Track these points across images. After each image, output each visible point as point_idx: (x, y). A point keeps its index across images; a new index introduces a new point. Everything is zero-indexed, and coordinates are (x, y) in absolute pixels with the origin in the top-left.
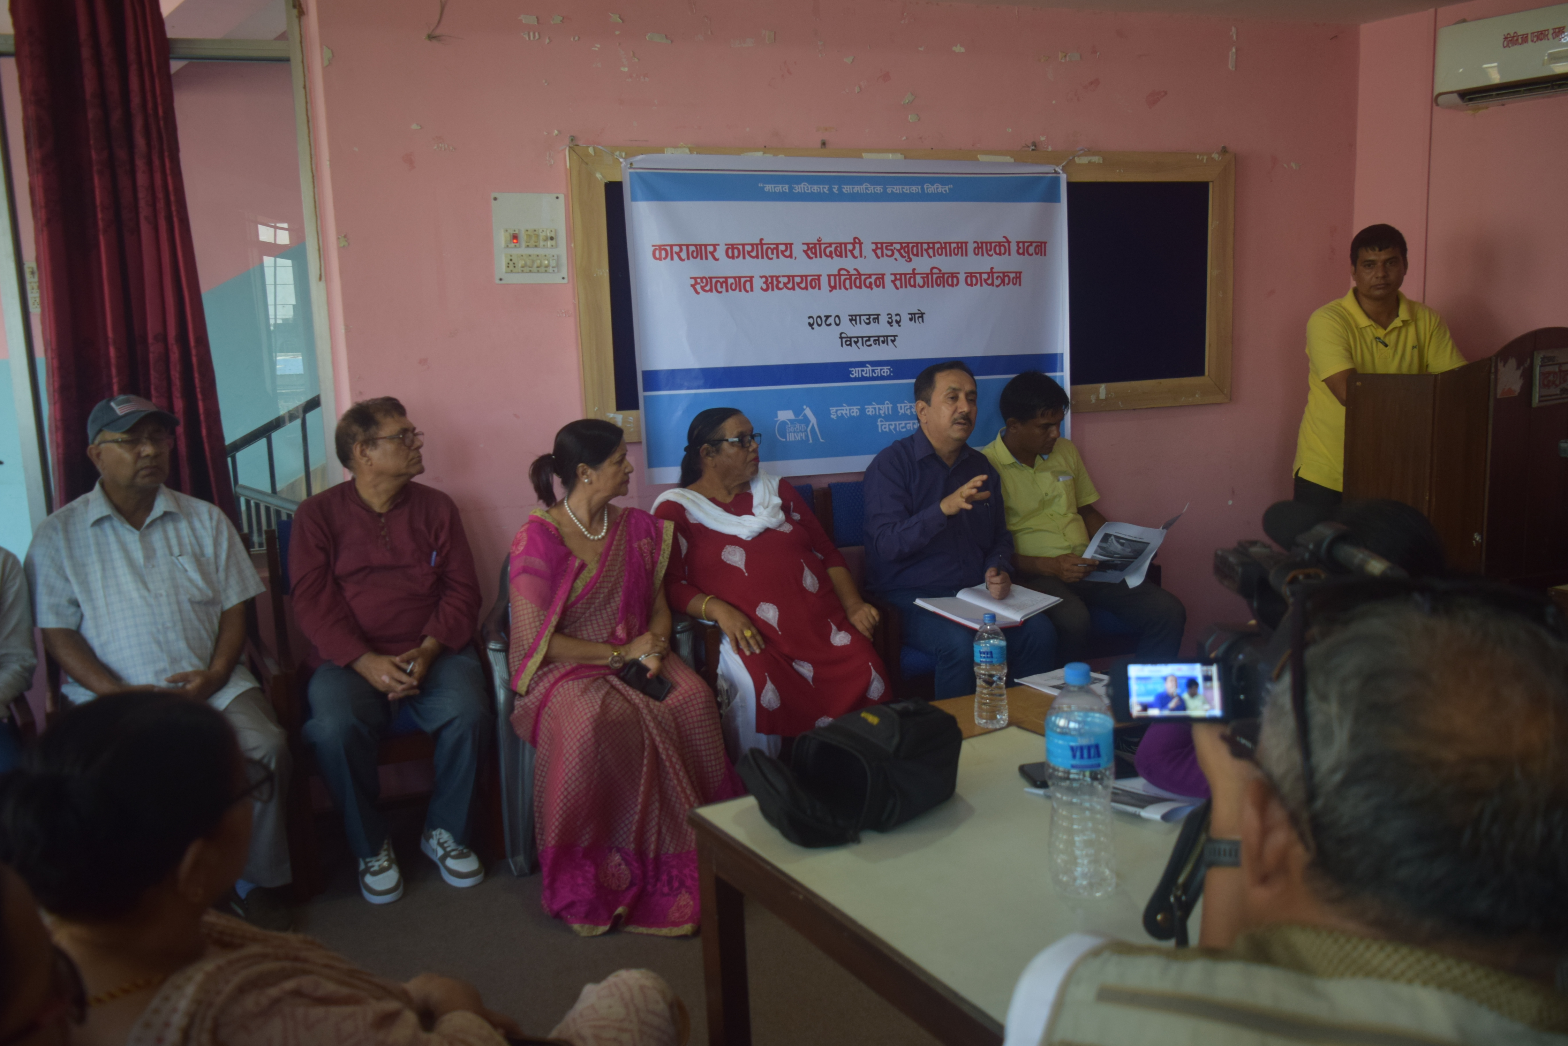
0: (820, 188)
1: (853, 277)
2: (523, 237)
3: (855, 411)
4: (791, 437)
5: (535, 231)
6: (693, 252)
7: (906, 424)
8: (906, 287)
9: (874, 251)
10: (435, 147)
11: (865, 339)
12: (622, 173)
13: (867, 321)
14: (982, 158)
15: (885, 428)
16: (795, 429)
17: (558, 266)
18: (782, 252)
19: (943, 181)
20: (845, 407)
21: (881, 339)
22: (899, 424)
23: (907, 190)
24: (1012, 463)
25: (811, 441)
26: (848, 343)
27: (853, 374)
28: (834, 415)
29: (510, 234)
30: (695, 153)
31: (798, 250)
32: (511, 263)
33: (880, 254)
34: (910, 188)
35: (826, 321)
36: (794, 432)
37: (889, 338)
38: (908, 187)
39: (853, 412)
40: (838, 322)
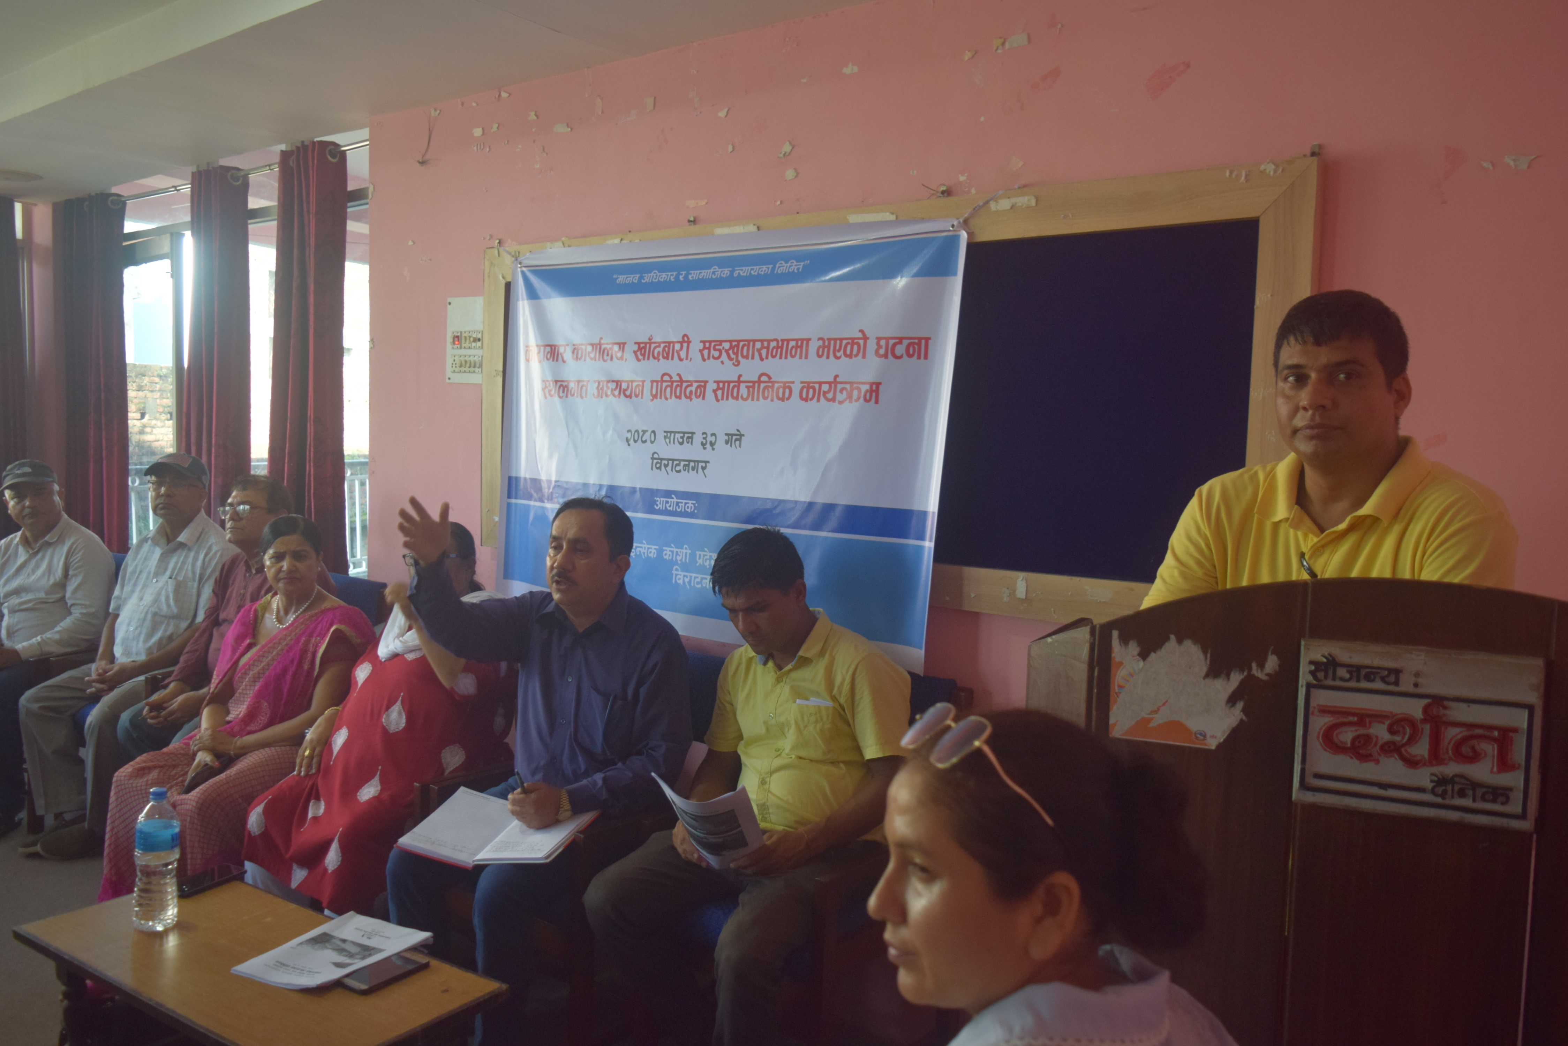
0: (668, 275)
1: (675, 384)
2: (462, 339)
5: (470, 332)
6: (548, 353)
7: (702, 579)
8: (727, 399)
9: (701, 351)
11: (675, 462)
13: (681, 440)
14: (853, 219)
15: (679, 579)
18: (616, 353)
20: (644, 544)
21: (692, 464)
22: (695, 578)
23: (754, 271)
26: (658, 465)
27: (657, 505)
31: (629, 350)
32: (455, 363)
33: (706, 356)
34: (759, 269)
35: (642, 437)
37: (700, 465)
38: (756, 267)
39: (651, 552)
40: (653, 439)
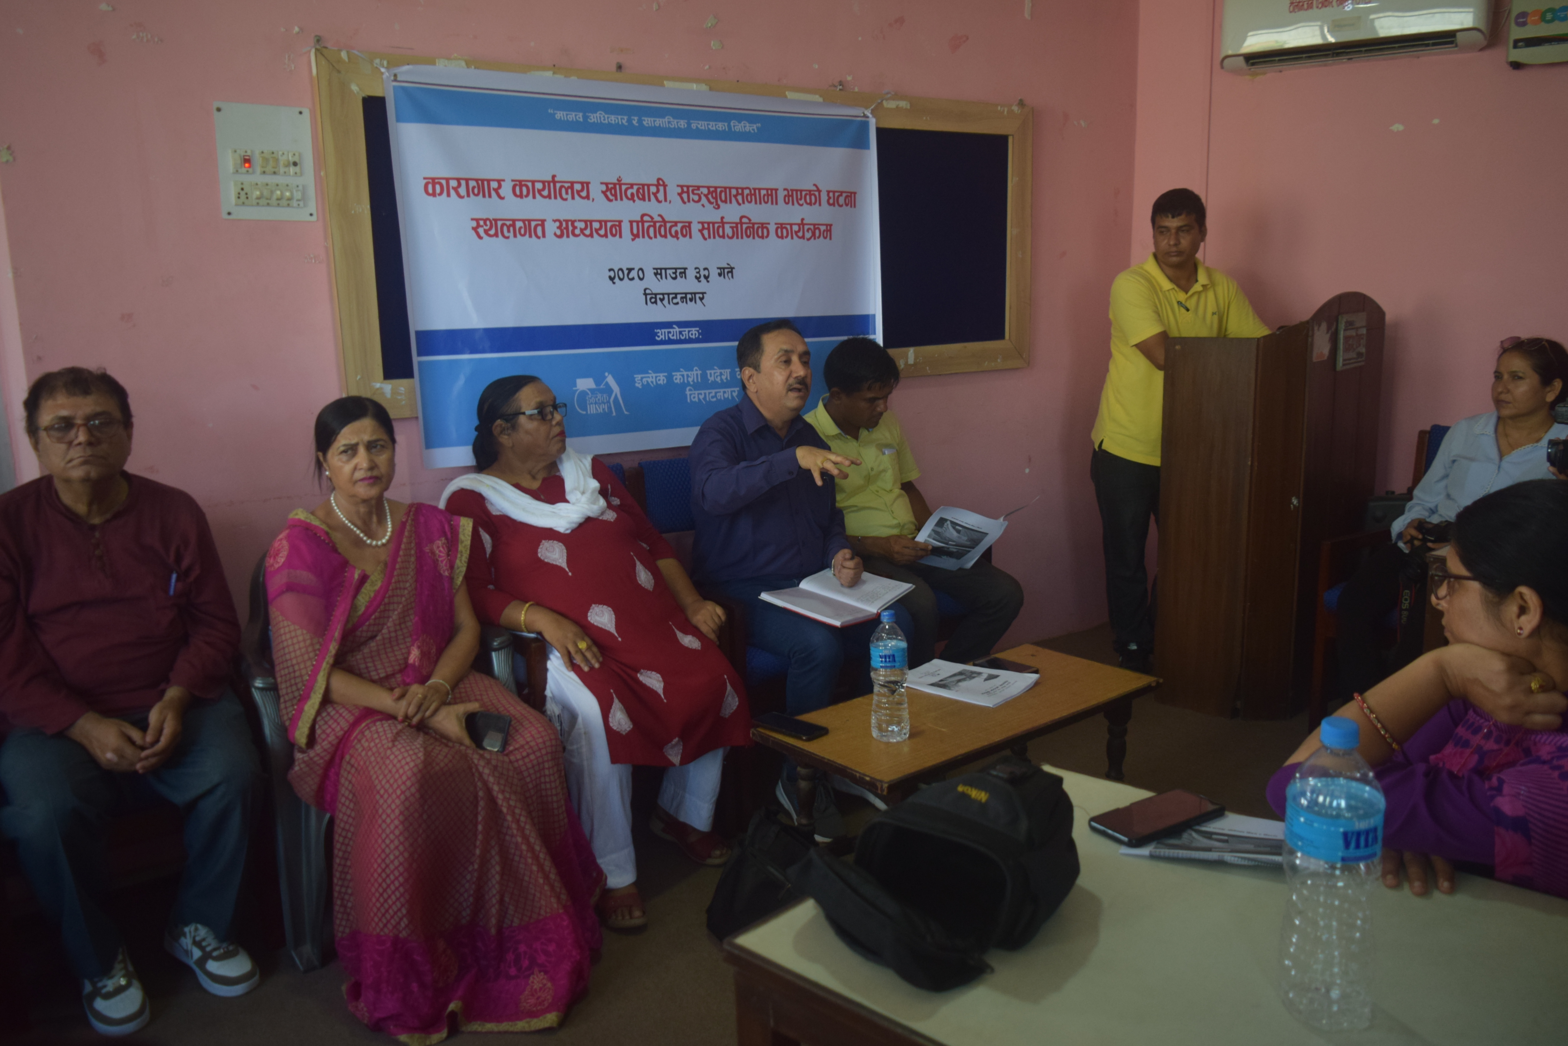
0: (618, 118)
1: (658, 225)
2: (257, 161)
3: (662, 378)
4: (592, 409)
5: (273, 153)
6: (474, 188)
7: (716, 393)
8: (714, 237)
9: (680, 195)
10: (134, 37)
11: (671, 296)
12: (383, 88)
13: (674, 276)
14: (790, 95)
15: (694, 397)
16: (597, 399)
17: (304, 199)
18: (578, 192)
19: (751, 119)
20: (650, 373)
21: (689, 296)
22: (709, 393)
23: (712, 127)
24: (836, 435)
25: (614, 414)
26: (653, 300)
27: (659, 337)
28: (639, 383)
29: (240, 156)
30: (473, 67)
31: (596, 190)
32: (243, 193)
33: (686, 199)
34: (716, 125)
35: (628, 275)
36: (596, 403)
37: (697, 296)
38: (714, 123)
39: (659, 380)
40: (641, 276)
